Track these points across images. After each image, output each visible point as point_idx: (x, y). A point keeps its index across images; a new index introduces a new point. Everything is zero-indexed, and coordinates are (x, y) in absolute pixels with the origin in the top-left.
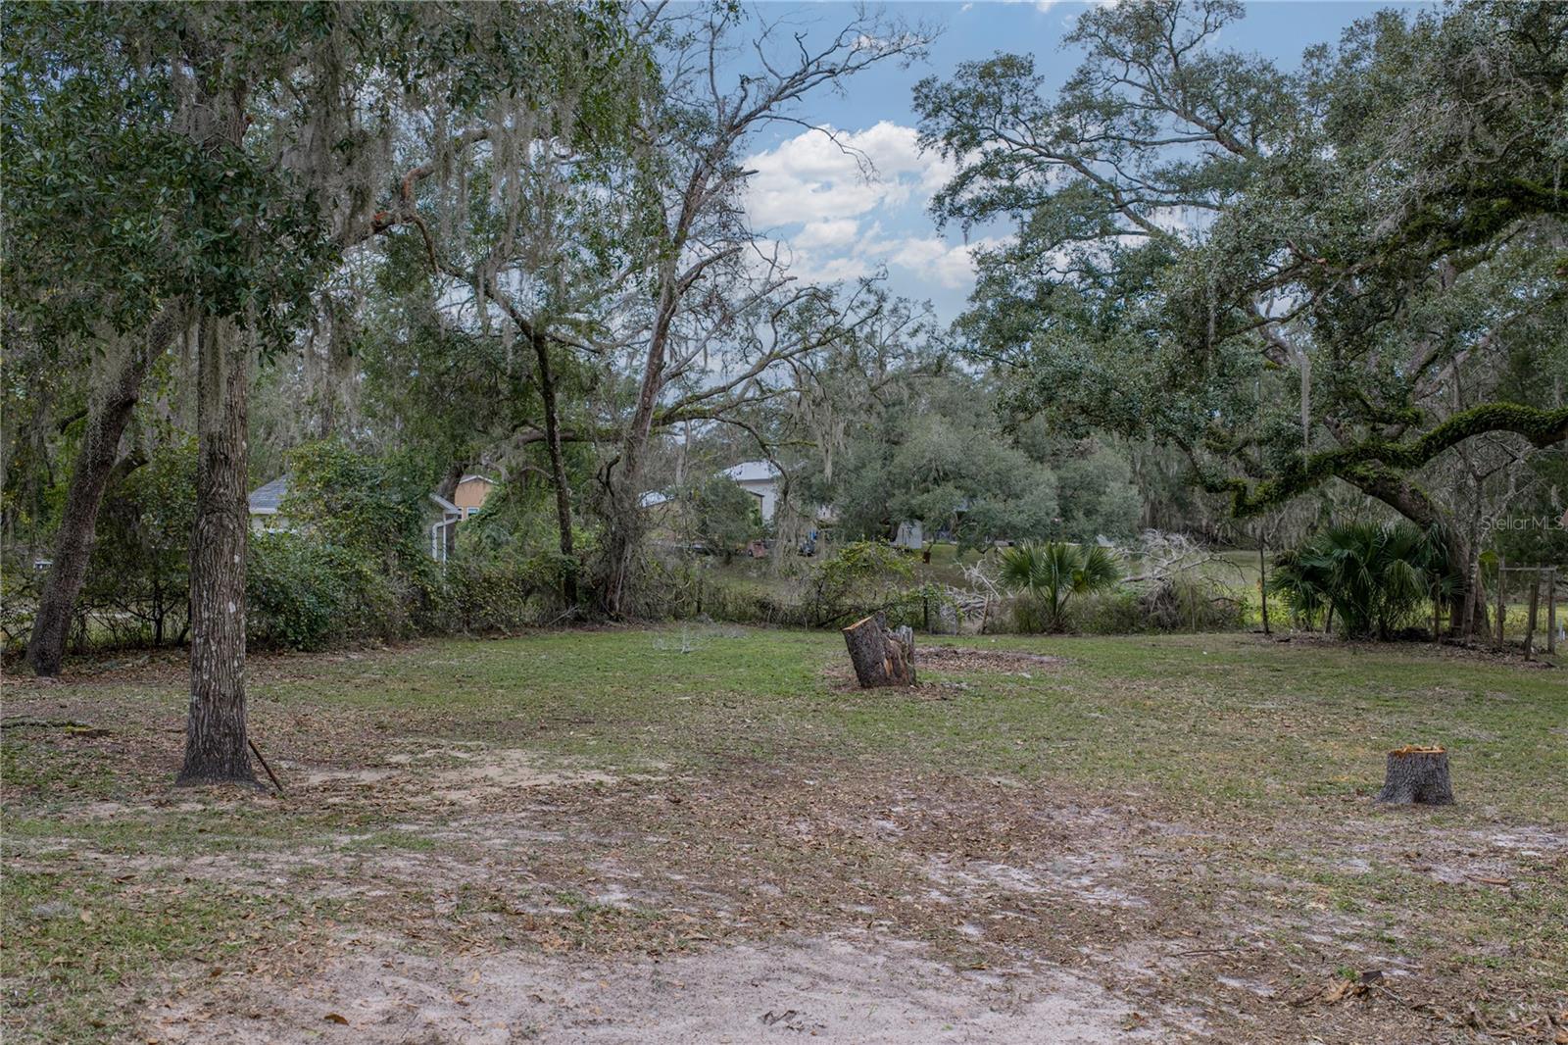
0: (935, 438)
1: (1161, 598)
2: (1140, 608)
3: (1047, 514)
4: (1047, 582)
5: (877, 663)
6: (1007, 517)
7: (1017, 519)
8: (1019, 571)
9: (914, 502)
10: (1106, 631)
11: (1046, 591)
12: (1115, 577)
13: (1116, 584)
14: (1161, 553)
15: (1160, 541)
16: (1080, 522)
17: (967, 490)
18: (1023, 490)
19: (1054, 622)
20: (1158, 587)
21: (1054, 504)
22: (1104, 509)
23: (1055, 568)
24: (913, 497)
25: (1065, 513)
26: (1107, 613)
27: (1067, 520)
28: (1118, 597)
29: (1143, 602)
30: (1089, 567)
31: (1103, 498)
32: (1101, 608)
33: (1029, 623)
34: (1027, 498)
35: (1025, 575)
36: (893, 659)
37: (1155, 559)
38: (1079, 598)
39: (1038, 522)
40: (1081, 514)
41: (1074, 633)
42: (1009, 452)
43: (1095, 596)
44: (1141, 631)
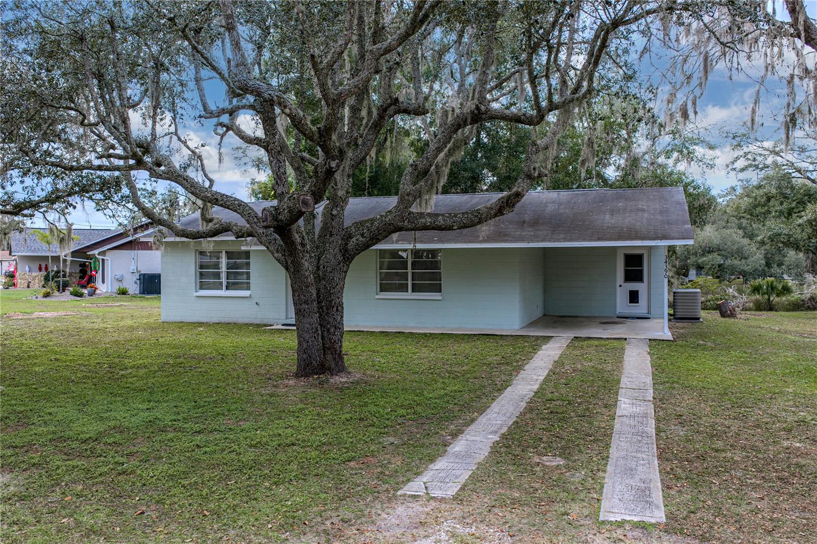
0: (708, 234)
1: (810, 299)
2: (802, 303)
3: (760, 266)
4: (767, 293)
5: (726, 312)
6: (742, 268)
7: (746, 268)
8: (757, 289)
9: (699, 261)
10: (788, 310)
11: (766, 296)
12: (792, 292)
13: (793, 295)
14: (812, 283)
15: (812, 278)
16: (775, 269)
17: (723, 256)
18: (749, 256)
19: (770, 307)
20: (808, 296)
21: (763, 262)
22: (787, 263)
23: (770, 289)
24: (699, 259)
25: (768, 265)
26: (789, 304)
27: (769, 268)
28: (793, 299)
29: (802, 301)
30: (782, 288)
31: (786, 259)
32: (786, 303)
33: (759, 307)
34: (751, 259)
35: (758, 291)
36: (730, 311)
37: (809, 285)
38: (777, 299)
39: (756, 269)
40: (775, 265)
41: (776, 311)
42: (742, 239)
43: (784, 299)
44: (802, 310)
